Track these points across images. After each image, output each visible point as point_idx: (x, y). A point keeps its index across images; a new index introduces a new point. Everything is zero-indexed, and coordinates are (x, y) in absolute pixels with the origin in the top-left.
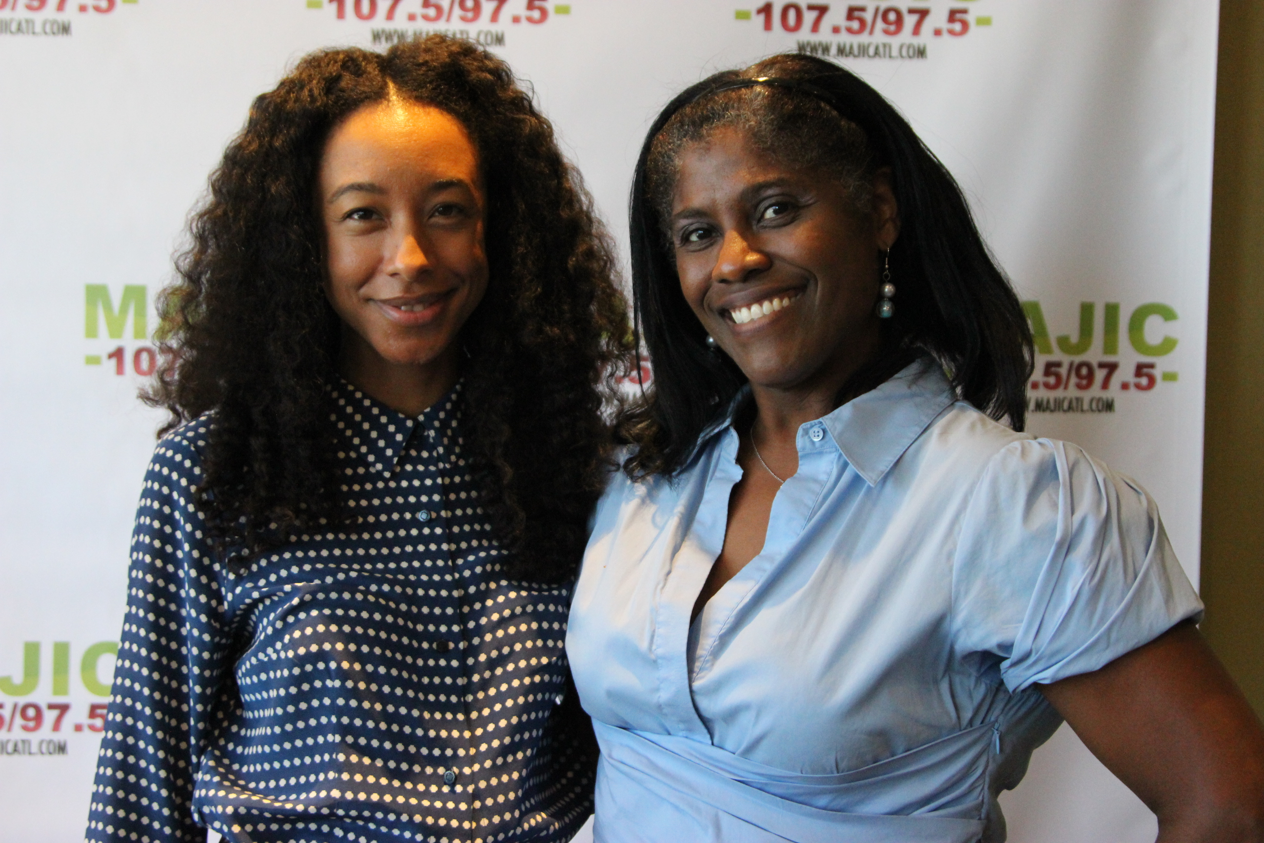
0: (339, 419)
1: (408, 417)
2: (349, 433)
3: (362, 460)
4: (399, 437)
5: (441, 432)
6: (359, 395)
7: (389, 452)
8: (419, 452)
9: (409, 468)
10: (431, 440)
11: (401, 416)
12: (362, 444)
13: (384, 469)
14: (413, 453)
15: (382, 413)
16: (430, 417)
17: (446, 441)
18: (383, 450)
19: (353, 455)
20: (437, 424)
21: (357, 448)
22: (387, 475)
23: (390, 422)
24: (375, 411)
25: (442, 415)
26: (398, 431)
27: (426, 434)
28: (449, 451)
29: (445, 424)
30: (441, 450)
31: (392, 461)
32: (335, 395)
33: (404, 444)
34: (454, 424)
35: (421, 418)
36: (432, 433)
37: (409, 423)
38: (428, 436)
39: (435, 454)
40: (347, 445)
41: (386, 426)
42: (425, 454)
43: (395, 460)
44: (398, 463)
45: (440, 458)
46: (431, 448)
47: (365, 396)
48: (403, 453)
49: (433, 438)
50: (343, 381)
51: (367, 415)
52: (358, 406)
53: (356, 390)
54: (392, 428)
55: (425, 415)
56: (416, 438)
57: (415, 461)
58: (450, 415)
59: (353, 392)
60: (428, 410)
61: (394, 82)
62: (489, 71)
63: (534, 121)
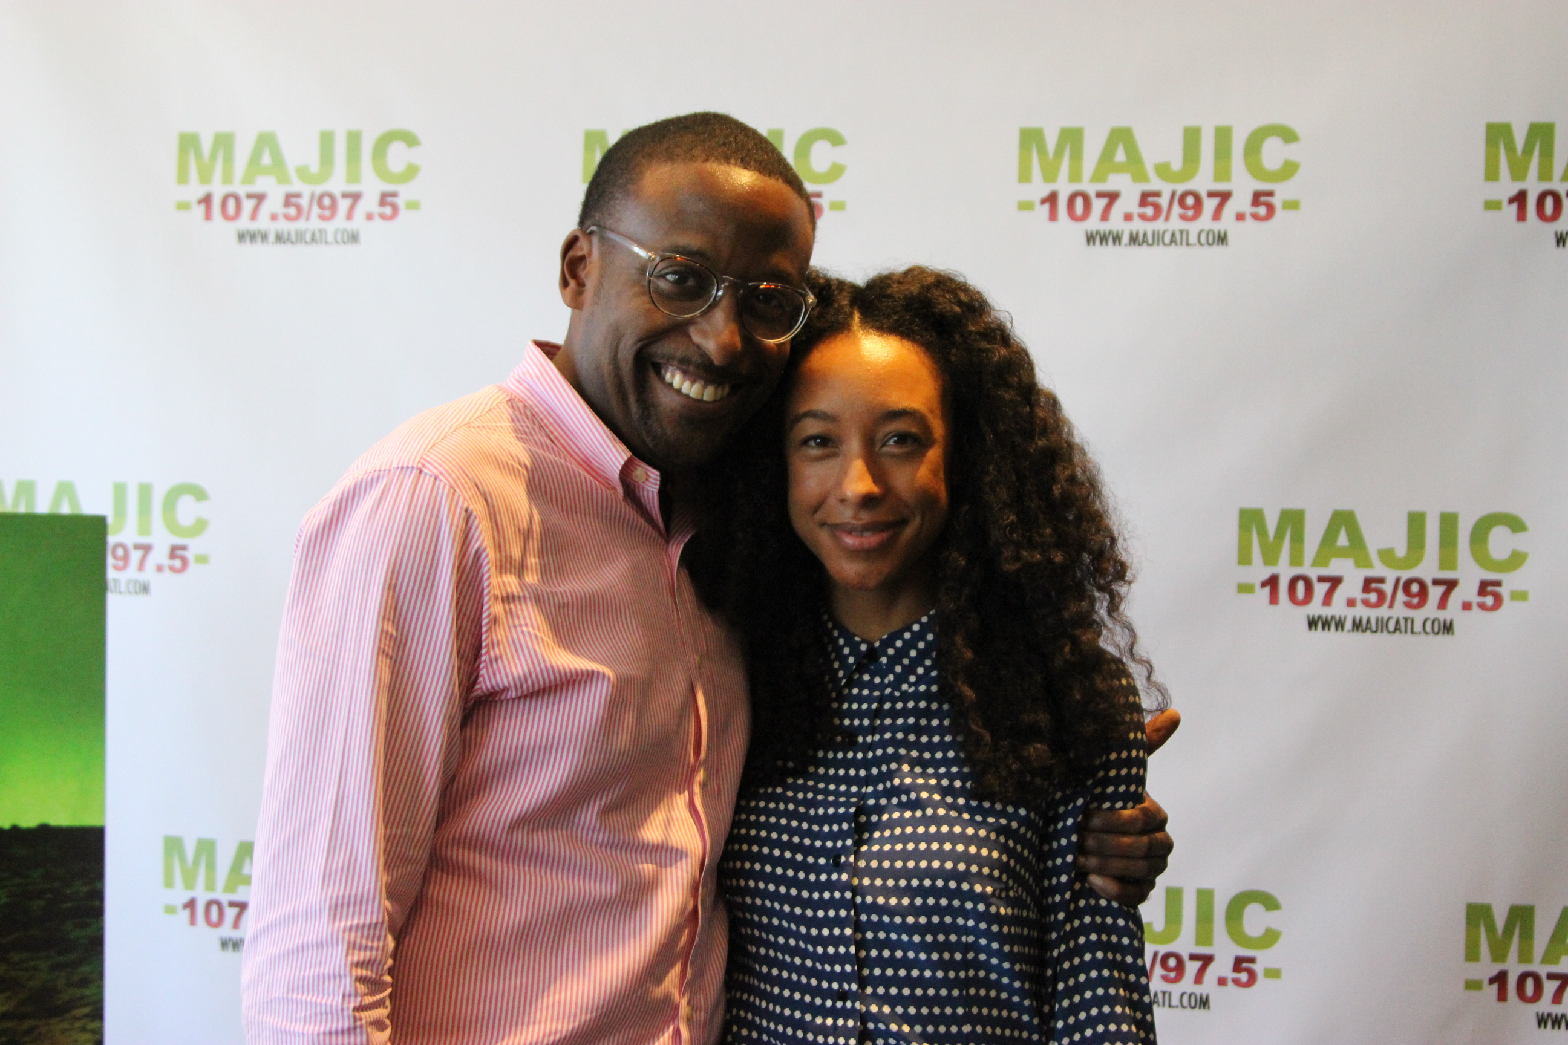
61: (861, 313)
62: (960, 303)
63: (1003, 351)
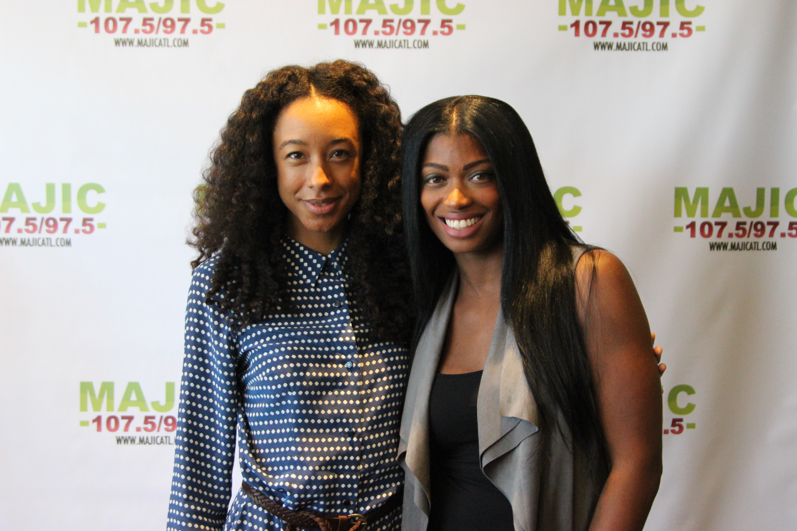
0: (287, 257)
1: (323, 255)
2: (293, 264)
3: (300, 277)
4: (319, 266)
5: (340, 263)
6: (297, 245)
7: (314, 273)
8: (329, 273)
9: (326, 280)
10: (335, 267)
11: (319, 255)
12: (300, 269)
13: (312, 282)
14: (327, 274)
15: (309, 254)
16: (335, 256)
17: (343, 267)
18: (311, 272)
19: (296, 275)
20: (338, 259)
21: (297, 272)
22: (313, 285)
23: (314, 258)
24: (306, 252)
25: (340, 254)
26: (318, 263)
27: (332, 264)
28: (344, 273)
29: (342, 259)
30: (340, 272)
31: (315, 278)
32: (285, 245)
33: (321, 269)
34: (346, 259)
35: (330, 256)
36: (335, 264)
37: (324, 258)
38: (333, 265)
39: (337, 274)
40: (293, 270)
41: (312, 260)
42: (332, 274)
43: (317, 277)
44: (319, 278)
45: (340, 277)
46: (335, 271)
47: (301, 245)
48: (322, 274)
49: (336, 266)
50: (289, 238)
51: (302, 255)
52: (297, 250)
53: (296, 242)
54: (315, 261)
55: (332, 254)
56: (327, 267)
57: (329, 277)
58: (345, 254)
59: (294, 243)
60: (333, 252)
61: (315, 86)
62: (365, 80)
63: (387, 107)
